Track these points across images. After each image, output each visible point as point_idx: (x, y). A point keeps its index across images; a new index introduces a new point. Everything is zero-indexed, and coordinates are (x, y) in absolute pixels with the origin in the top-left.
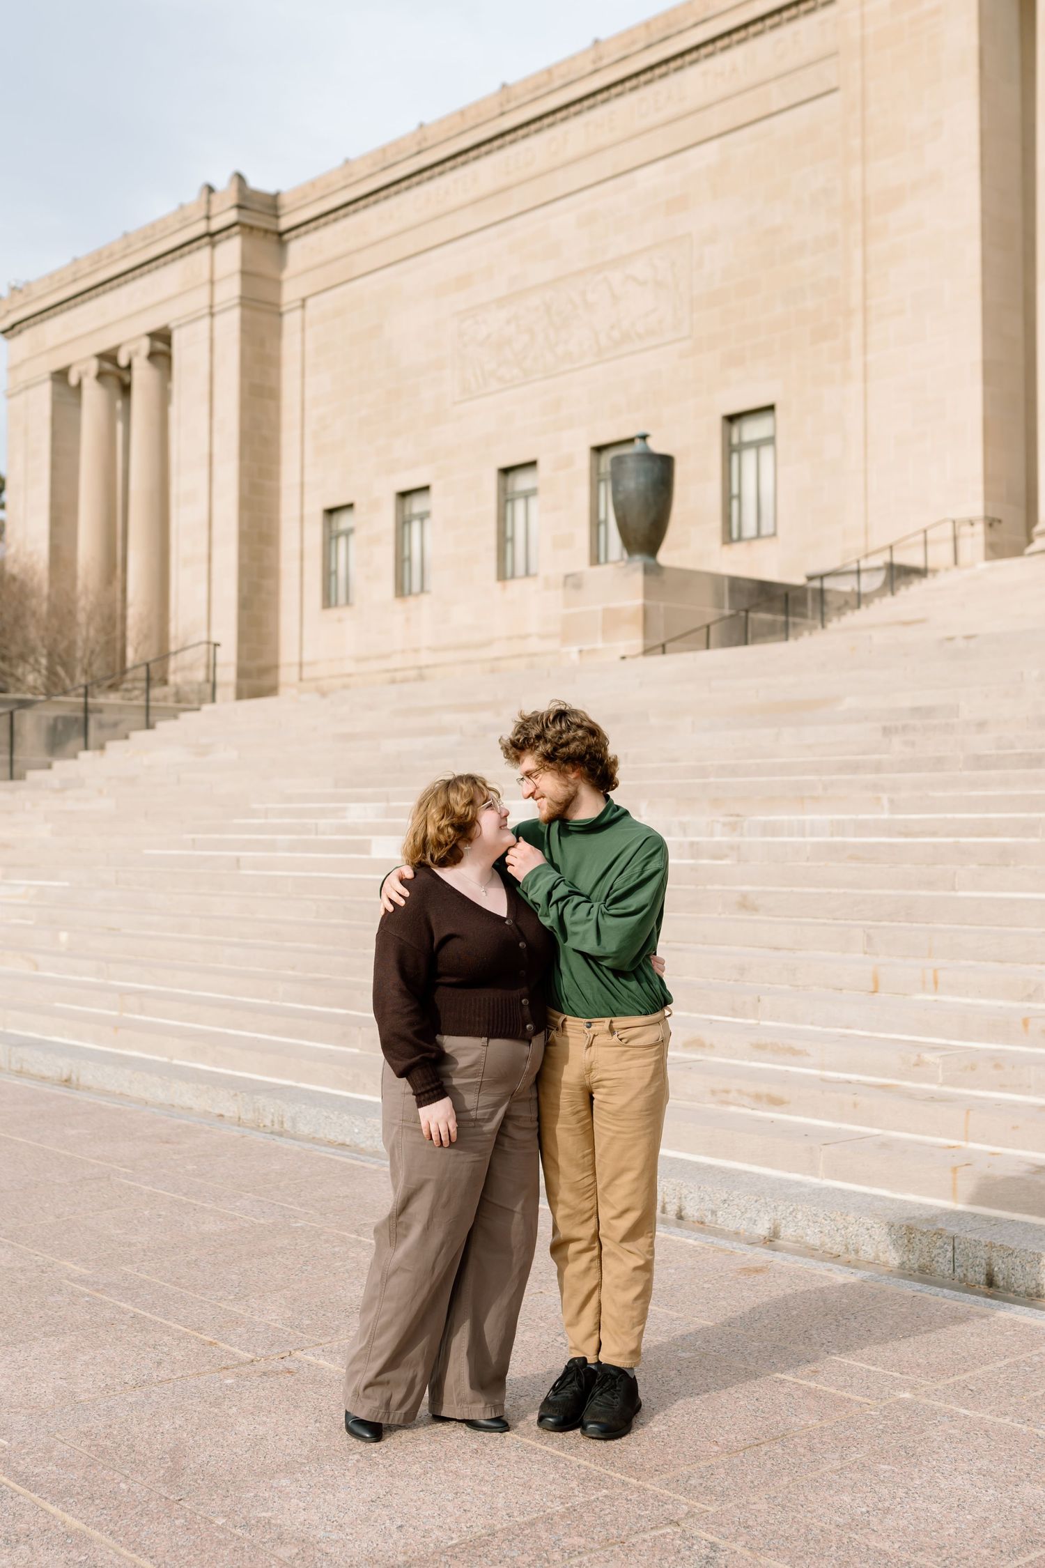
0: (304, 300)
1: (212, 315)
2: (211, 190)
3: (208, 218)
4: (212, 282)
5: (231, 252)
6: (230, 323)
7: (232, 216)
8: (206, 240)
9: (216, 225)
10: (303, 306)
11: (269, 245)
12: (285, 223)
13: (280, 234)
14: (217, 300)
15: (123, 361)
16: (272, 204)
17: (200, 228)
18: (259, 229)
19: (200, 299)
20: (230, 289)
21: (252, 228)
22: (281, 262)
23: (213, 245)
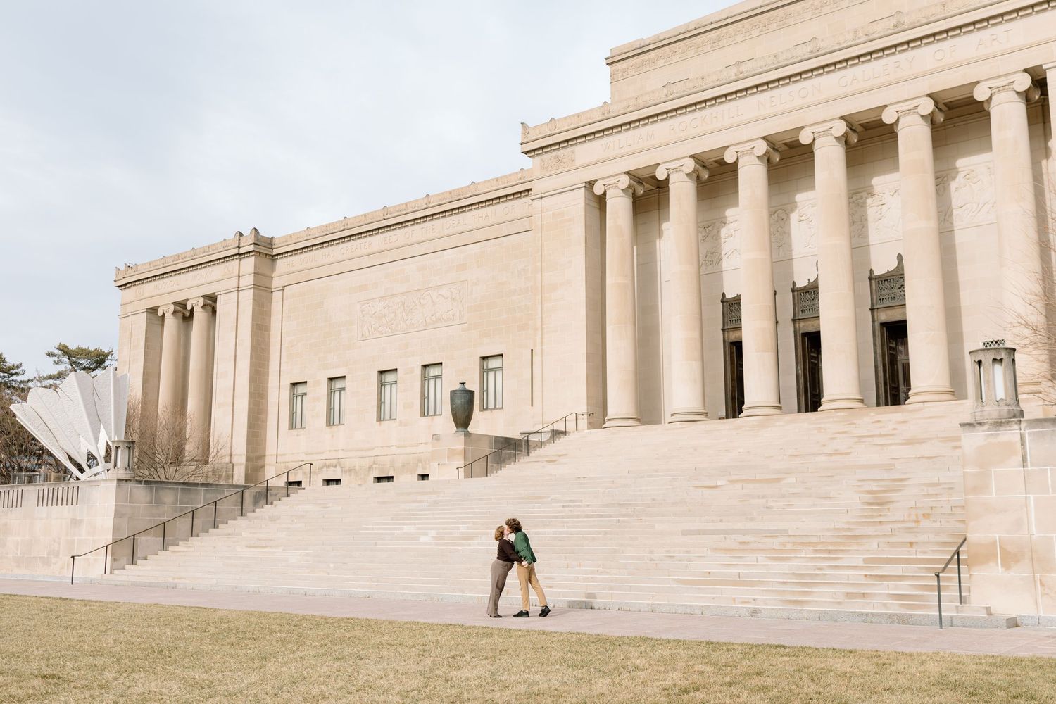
0: (284, 287)
1: (239, 291)
2: (241, 234)
3: (239, 247)
4: (239, 276)
5: (249, 264)
6: (247, 297)
7: (252, 248)
8: (238, 257)
9: (242, 251)
10: (283, 290)
11: (267, 261)
12: (275, 252)
13: (273, 256)
14: (241, 285)
15: (189, 307)
16: (270, 243)
17: (235, 251)
18: (263, 253)
19: (233, 283)
20: (248, 280)
21: (260, 253)
22: (273, 269)
23: (240, 260)
